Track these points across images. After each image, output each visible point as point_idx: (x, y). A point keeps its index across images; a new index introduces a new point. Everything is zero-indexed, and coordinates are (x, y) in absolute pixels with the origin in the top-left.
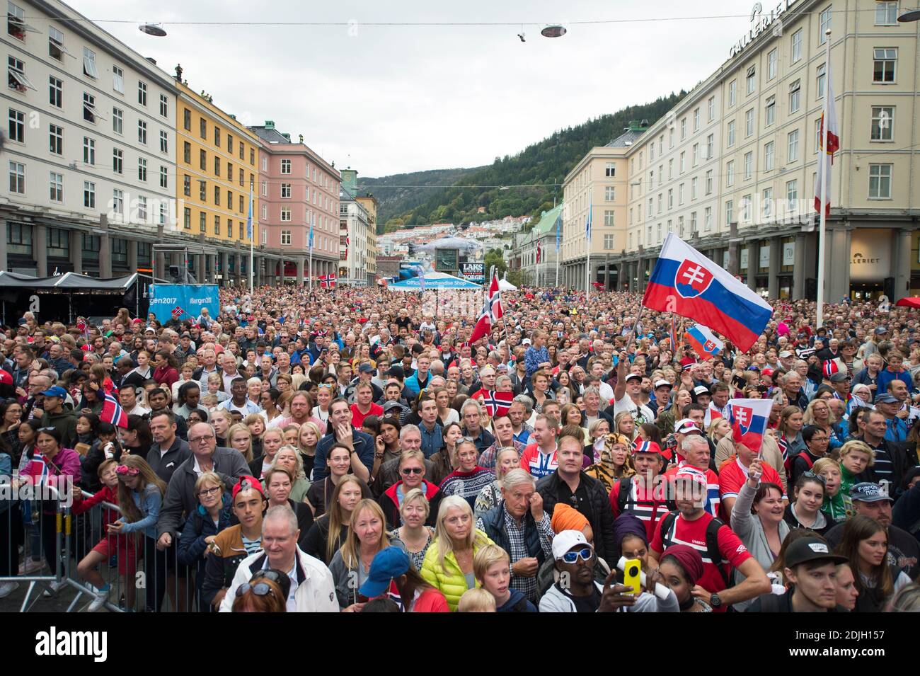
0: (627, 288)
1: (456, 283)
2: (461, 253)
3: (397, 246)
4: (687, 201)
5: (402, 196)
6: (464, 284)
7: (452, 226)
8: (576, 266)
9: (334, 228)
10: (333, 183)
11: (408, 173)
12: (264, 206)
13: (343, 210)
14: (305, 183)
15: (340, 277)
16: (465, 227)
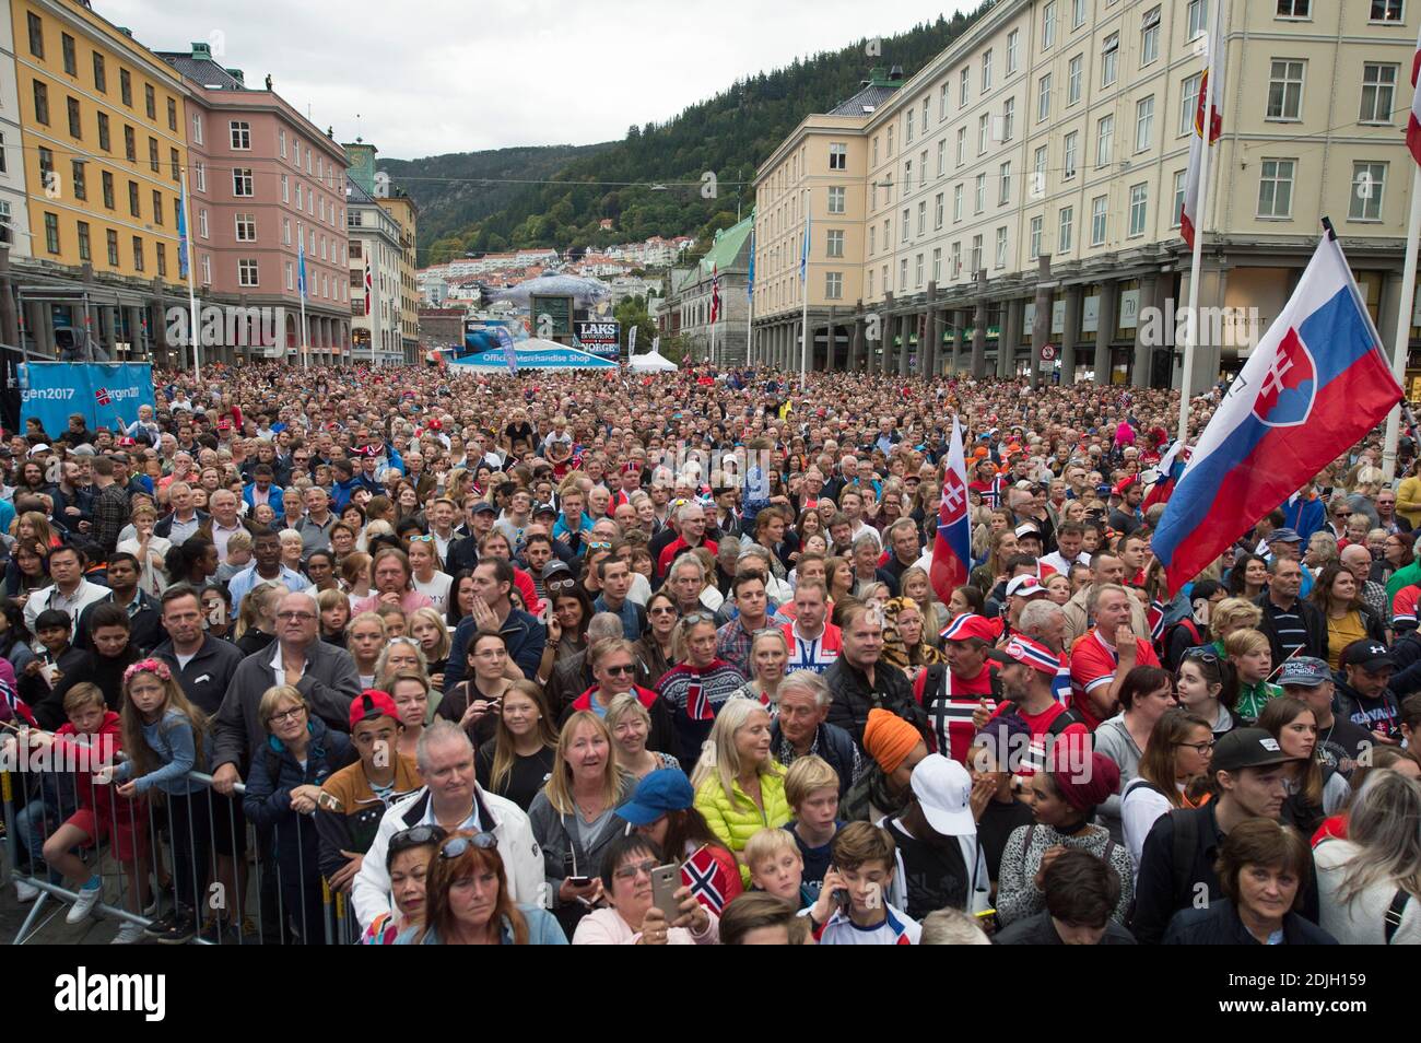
0: (864, 367)
1: (573, 358)
2: (577, 304)
3: (454, 290)
4: (968, 217)
5: (459, 195)
6: (586, 360)
7: (554, 252)
8: (778, 327)
9: (339, 256)
10: (333, 169)
11: (468, 152)
12: (201, 211)
13: (354, 221)
14: (279, 169)
15: (355, 347)
16: (577, 255)
